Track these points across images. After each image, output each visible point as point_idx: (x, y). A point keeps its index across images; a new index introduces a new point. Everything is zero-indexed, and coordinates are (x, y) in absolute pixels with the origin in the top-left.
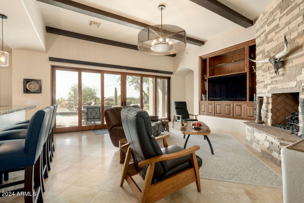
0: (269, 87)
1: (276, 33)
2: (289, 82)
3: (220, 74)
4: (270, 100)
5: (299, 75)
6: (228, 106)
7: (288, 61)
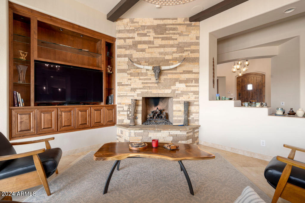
0: (139, 91)
1: (149, 48)
2: (164, 89)
3: (55, 60)
4: (140, 103)
5: (173, 86)
6: (83, 113)
7: (163, 74)
